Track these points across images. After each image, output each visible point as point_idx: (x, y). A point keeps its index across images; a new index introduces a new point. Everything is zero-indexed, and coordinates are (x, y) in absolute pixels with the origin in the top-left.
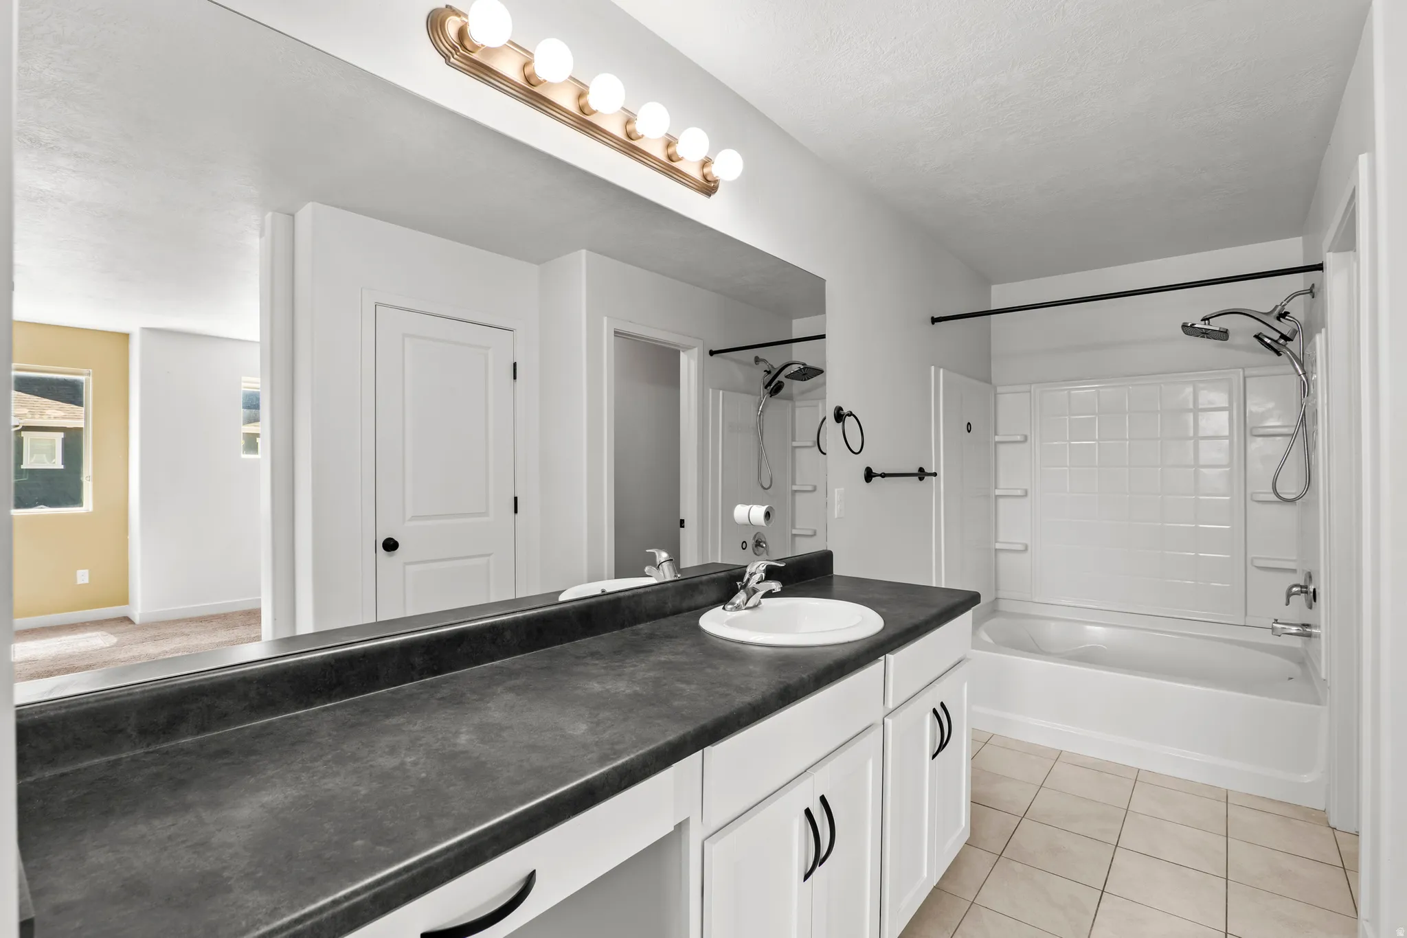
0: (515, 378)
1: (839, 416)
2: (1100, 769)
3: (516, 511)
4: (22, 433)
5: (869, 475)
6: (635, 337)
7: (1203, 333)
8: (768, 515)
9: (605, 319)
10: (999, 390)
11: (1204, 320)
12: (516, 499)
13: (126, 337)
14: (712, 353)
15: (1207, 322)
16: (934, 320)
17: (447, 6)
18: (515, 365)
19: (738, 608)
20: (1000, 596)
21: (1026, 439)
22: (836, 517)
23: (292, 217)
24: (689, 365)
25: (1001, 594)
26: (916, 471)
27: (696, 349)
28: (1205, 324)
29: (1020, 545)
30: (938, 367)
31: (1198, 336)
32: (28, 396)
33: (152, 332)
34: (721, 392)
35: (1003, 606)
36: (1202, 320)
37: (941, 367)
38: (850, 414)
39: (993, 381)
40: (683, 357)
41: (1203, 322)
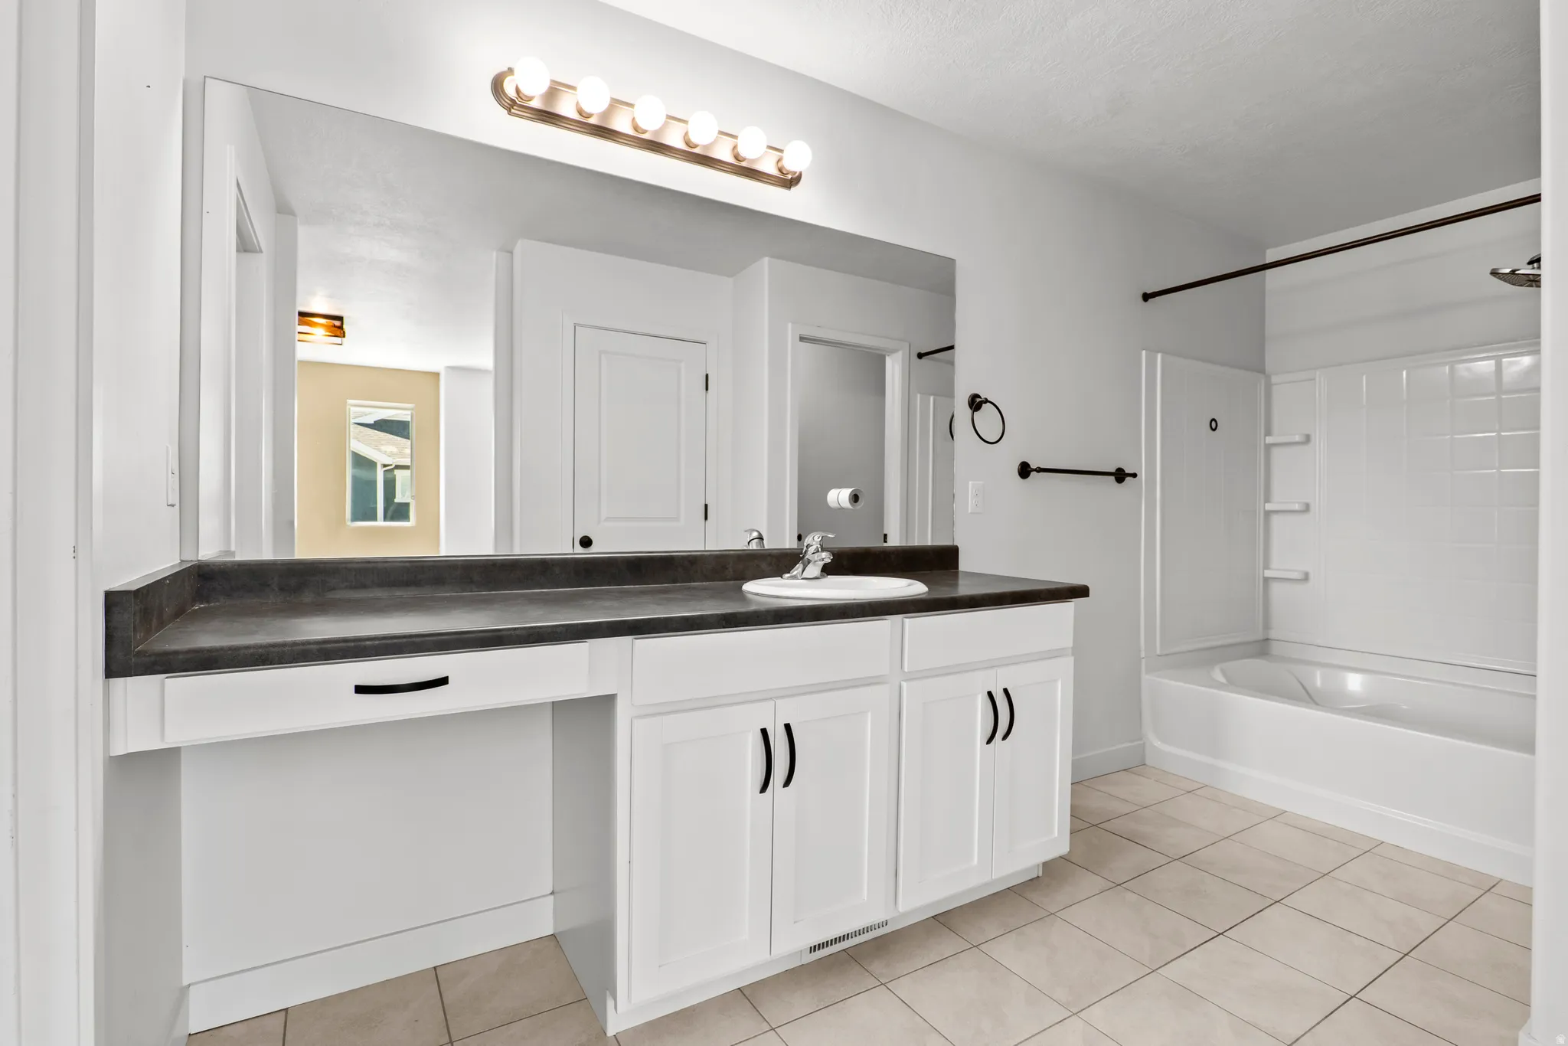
0: (707, 389)
1: (976, 403)
2: (1321, 834)
3: (706, 518)
4: (396, 471)
5: (1025, 470)
6: (854, 346)
7: (1530, 281)
8: (855, 498)
9: (790, 325)
10: (1274, 379)
11: (1531, 263)
12: (706, 506)
13: (437, 375)
14: (920, 356)
15: (1535, 265)
16: (1146, 297)
17: (509, 69)
18: (707, 376)
19: (795, 577)
20: (1270, 637)
21: (1308, 439)
22: (970, 511)
23: (509, 254)
24: (894, 369)
25: (1273, 634)
26: (1113, 471)
27: (900, 353)
28: (1533, 268)
29: (1296, 573)
30: (1152, 351)
31: (1521, 286)
32: (399, 438)
33: (453, 369)
34: (932, 398)
35: (1276, 648)
36: (1530, 263)
37: (1158, 352)
38: (986, 401)
39: (1267, 372)
40: (889, 361)
41: (1531, 266)
